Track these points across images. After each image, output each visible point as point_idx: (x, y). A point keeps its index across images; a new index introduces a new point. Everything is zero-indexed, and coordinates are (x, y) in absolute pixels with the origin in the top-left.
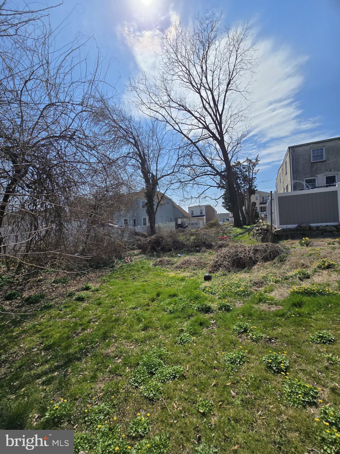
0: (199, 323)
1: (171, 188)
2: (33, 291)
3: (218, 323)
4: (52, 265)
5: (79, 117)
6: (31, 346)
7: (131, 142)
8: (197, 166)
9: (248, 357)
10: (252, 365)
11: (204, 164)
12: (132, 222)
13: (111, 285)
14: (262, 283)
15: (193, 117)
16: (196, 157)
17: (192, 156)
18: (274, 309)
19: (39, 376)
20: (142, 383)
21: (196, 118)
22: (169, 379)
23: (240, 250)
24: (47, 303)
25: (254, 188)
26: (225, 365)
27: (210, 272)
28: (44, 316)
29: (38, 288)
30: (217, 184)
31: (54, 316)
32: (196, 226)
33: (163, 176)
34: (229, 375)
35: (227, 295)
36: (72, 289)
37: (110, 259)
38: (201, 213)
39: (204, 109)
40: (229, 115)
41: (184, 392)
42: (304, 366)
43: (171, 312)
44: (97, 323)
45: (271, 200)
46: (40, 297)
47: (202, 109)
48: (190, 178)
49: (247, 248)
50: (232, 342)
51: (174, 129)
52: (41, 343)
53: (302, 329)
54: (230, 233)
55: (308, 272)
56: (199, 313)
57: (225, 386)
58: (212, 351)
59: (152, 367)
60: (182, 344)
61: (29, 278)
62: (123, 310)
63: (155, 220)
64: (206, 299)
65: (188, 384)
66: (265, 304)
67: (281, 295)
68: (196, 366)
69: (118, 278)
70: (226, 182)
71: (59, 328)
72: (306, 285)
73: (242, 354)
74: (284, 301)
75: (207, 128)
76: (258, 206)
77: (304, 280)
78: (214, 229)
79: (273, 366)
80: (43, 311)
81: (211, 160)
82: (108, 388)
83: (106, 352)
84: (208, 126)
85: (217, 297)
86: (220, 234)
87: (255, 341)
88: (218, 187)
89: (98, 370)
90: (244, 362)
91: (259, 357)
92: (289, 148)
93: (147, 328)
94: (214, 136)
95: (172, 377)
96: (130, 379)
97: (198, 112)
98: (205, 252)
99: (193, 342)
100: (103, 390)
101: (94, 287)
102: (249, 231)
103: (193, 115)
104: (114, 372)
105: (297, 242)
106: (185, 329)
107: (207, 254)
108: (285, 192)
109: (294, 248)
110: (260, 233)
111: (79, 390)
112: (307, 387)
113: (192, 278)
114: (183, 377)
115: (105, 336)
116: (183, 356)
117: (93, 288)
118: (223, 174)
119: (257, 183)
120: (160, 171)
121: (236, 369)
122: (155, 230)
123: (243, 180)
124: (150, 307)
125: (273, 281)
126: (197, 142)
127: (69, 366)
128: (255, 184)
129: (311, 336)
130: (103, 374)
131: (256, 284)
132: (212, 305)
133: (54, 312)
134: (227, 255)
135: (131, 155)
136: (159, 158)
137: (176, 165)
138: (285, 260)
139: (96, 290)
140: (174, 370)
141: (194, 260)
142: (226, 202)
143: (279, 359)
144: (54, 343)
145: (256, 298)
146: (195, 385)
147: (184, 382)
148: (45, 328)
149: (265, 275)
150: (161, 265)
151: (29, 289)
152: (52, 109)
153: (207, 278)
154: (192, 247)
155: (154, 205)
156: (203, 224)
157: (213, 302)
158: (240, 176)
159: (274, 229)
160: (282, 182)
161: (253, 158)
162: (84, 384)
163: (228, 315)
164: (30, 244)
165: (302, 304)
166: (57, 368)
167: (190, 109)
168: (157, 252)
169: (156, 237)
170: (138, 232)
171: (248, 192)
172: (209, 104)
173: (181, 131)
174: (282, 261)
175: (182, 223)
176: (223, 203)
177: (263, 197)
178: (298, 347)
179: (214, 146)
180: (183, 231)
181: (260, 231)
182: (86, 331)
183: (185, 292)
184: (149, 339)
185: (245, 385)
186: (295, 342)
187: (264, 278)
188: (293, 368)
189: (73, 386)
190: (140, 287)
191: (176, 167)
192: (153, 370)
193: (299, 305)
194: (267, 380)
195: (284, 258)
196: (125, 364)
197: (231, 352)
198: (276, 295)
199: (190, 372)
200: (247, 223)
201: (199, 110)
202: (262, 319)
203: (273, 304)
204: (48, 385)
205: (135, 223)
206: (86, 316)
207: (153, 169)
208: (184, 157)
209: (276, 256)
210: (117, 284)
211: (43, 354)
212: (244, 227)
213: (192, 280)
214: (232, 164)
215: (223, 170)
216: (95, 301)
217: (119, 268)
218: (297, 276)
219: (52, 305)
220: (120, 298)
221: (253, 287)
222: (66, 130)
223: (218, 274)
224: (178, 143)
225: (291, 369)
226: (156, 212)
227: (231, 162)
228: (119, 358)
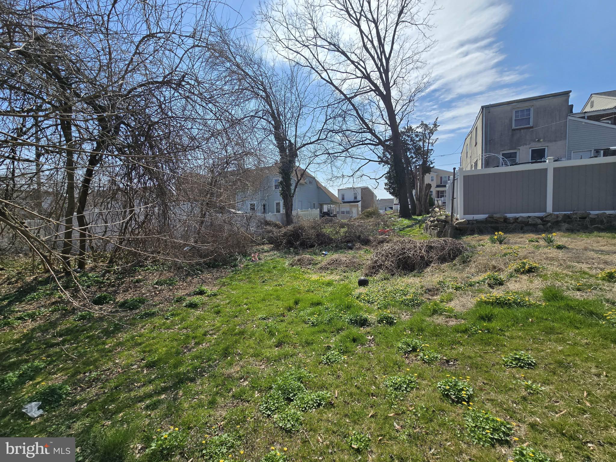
0: (351, 338)
1: (315, 161)
2: (130, 294)
3: (377, 340)
4: (154, 261)
5: (189, 55)
6: (129, 361)
7: (261, 96)
8: (352, 131)
9: (417, 383)
10: (423, 392)
11: (361, 129)
12: (261, 208)
13: (233, 290)
14: (438, 290)
15: (349, 62)
16: (352, 119)
17: (345, 117)
18: (453, 323)
19: (141, 399)
20: (277, 411)
21: (353, 62)
22: (312, 407)
23: (408, 246)
24: (148, 309)
25: (430, 165)
26: (387, 392)
27: (367, 275)
28: (145, 326)
29: (136, 291)
30: (379, 157)
31: (158, 327)
32: (348, 215)
33: (304, 145)
34: (393, 404)
35: (389, 304)
36: (181, 293)
37: (231, 256)
38: (356, 198)
39: (364, 49)
40: (399, 60)
41: (332, 423)
42: (493, 395)
43: (314, 325)
44: (215, 336)
45: (454, 180)
46: (140, 302)
47: (361, 50)
48: (342, 147)
49: (418, 244)
50: (396, 363)
51: (322, 78)
52: (143, 359)
53: (491, 349)
54: (394, 225)
55: (502, 277)
56: (351, 327)
57: (387, 418)
58: (369, 374)
59: (290, 392)
60: (328, 365)
61: (123, 278)
62: (250, 320)
63: (292, 205)
64: (361, 309)
65: (337, 413)
66: (442, 317)
67: (463, 306)
68: (347, 392)
69: (242, 280)
70: (392, 156)
71: (165, 341)
72: (497, 293)
73: (409, 378)
74: (468, 314)
75: (367, 77)
76: (434, 190)
77: (496, 286)
78: (372, 220)
79: (451, 394)
80: (144, 320)
81: (371, 123)
82: (232, 415)
83: (228, 372)
84: (369, 75)
85: (376, 307)
86: (381, 227)
87: (426, 363)
88: (380, 162)
89: (218, 393)
90: (412, 388)
91: (433, 383)
92: (483, 108)
93: (281, 344)
94: (377, 89)
95: (315, 405)
96: (260, 405)
97: (356, 55)
98: (359, 249)
99: (344, 362)
100: (225, 418)
101: (211, 291)
102: (420, 222)
103: (349, 59)
104: (239, 397)
105: (486, 238)
106: (333, 346)
107: (362, 252)
108: (473, 169)
109: (483, 246)
110: (436, 226)
111: (194, 417)
112: (497, 421)
113: (342, 283)
114: (331, 405)
115: (226, 353)
116: (331, 379)
117: (209, 292)
118: (388, 143)
119: (434, 158)
120: (300, 137)
121: (402, 396)
122: (292, 219)
123: (414, 153)
124: (286, 318)
125: (452, 288)
126: (352, 97)
127: (180, 388)
128: (431, 158)
129: (504, 358)
130: (225, 399)
131: (430, 290)
132: (369, 317)
133: (157, 321)
134: (391, 253)
135: (260, 114)
136: (299, 119)
137: (322, 129)
138: (469, 262)
139: (213, 295)
140: (319, 396)
141: (345, 259)
142: (390, 182)
143: (459, 386)
144: (159, 360)
145: (429, 309)
146: (346, 415)
147: (332, 411)
148: (147, 340)
149: (441, 279)
150: (300, 264)
151: (124, 291)
152: (151, 42)
153: (363, 283)
154: (342, 242)
155: (291, 185)
156: (358, 214)
157: (370, 313)
158: (411, 147)
159: (455, 220)
160: (469, 156)
161: (430, 122)
162: (200, 410)
163: (391, 329)
164: (124, 232)
165: (492, 318)
166: (164, 390)
167: (344, 50)
168: (295, 248)
169: (294, 228)
170: (270, 221)
171: (421, 170)
172: (372, 42)
173: (331, 80)
174: (465, 262)
175: (329, 211)
176: (386, 184)
177: (441, 178)
178: (485, 371)
179: (377, 104)
180: (331, 221)
181: (436, 222)
182: (201, 346)
183: (332, 300)
184: (285, 357)
185: (414, 416)
186: (482, 364)
187: (440, 283)
188: (477, 397)
189: (186, 413)
190: (271, 292)
191: (322, 132)
192: (291, 395)
193: (489, 318)
194: (443, 411)
195: (468, 258)
196: (254, 387)
197: (394, 375)
198: (456, 305)
199: (340, 399)
200: (417, 212)
201: (358, 52)
202: (436, 336)
203: (452, 317)
204: (153, 410)
205: (264, 209)
206: (200, 326)
207: (291, 134)
208: (335, 118)
209: (457, 256)
210: (242, 288)
211: (145, 372)
212: (414, 217)
213: (342, 284)
214: (401, 129)
215: (387, 138)
216: (213, 308)
217: (244, 268)
218: (486, 282)
219: (155, 312)
220: (245, 306)
221: (425, 295)
222: (171, 73)
223: (377, 277)
224: (327, 99)
225: (476, 399)
226: (294, 194)
227: (399, 127)
228: (245, 380)
